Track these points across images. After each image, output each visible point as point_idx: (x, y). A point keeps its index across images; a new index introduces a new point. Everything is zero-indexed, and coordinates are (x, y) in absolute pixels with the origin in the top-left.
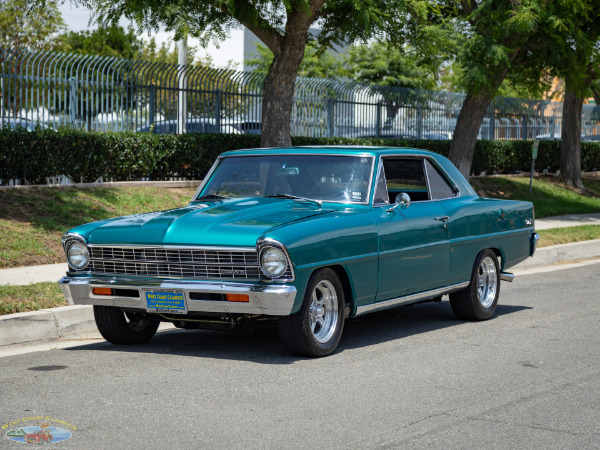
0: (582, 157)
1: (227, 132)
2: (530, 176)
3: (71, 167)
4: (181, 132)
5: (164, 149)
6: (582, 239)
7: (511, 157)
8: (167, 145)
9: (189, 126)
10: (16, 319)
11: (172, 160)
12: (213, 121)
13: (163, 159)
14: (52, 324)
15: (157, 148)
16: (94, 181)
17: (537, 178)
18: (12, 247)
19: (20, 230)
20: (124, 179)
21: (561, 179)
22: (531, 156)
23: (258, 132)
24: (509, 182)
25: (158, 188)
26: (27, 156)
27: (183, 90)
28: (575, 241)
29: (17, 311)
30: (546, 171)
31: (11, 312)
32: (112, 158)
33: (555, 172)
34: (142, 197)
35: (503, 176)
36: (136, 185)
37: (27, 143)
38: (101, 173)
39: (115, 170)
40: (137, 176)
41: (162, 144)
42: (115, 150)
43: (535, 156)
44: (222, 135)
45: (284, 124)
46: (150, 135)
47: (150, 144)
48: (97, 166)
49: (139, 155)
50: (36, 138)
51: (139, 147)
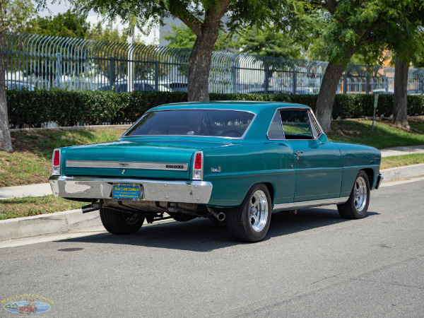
0: (408, 106)
1: (163, 91)
2: (372, 120)
3: (59, 116)
4: (131, 91)
5: (121, 103)
6: (411, 163)
7: (359, 106)
8: (124, 100)
9: (136, 86)
10: (41, 218)
11: (127, 110)
12: (152, 83)
13: (121, 109)
14: (64, 222)
15: (116, 102)
16: (73, 125)
17: (378, 121)
18: (25, 171)
19: (29, 159)
20: (94, 123)
21: (394, 122)
22: (373, 105)
23: (186, 90)
24: (358, 124)
25: (118, 129)
26: (30, 108)
27: (132, 61)
28: (406, 164)
30: (382, 116)
32: (87, 109)
33: (389, 116)
34: (108, 136)
35: (354, 120)
37: (29, 99)
39: (89, 117)
40: (103, 121)
41: (119, 99)
42: (89, 104)
43: (376, 105)
44: (160, 92)
45: (204, 85)
46: (112, 93)
47: (112, 99)
48: (76, 114)
49: (104, 107)
50: (36, 96)
51: (105, 102)
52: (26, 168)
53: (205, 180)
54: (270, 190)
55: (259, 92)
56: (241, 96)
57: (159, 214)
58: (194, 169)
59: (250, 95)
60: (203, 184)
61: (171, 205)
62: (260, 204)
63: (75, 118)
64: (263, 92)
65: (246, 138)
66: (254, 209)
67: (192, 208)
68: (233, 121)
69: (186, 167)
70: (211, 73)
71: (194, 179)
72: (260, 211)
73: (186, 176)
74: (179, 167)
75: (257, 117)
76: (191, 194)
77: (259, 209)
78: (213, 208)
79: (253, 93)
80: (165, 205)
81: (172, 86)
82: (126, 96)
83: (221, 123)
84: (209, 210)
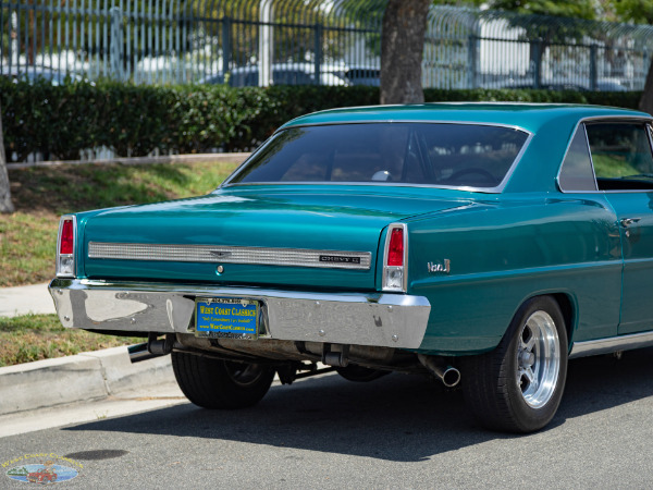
1: (331, 84)
3: (115, 135)
4: (266, 84)
5: (244, 108)
8: (249, 102)
9: (276, 75)
11: (255, 124)
12: (309, 68)
13: (243, 122)
14: (97, 376)
15: (235, 107)
16: (145, 154)
18: (34, 254)
19: (45, 227)
20: (188, 150)
23: (377, 82)
26: (53, 121)
27: (269, 24)
29: (46, 357)
31: (36, 358)
32: (173, 122)
34: (216, 178)
36: (205, 160)
37: (53, 102)
38: (156, 144)
39: (177, 138)
40: (206, 146)
41: (240, 101)
42: (177, 110)
44: (325, 88)
45: (413, 72)
46: (225, 89)
47: (225, 101)
48: (151, 132)
49: (209, 116)
50: (66, 94)
51: (210, 106)
52: (37, 246)
53: (411, 291)
54: (565, 311)
55: (523, 87)
56: (487, 95)
57: (308, 362)
58: (386, 266)
59: (506, 92)
60: (408, 301)
61: (333, 349)
62: (541, 344)
63: (148, 140)
64: (531, 87)
65: (508, 190)
66: (528, 356)
67: (382, 356)
68: (472, 144)
69: (366, 261)
70: (428, 48)
71: (385, 289)
72: (542, 359)
73: (368, 282)
74: (351, 260)
75: (535, 139)
76: (379, 323)
77: (540, 355)
78: (433, 356)
79: (511, 88)
80: (319, 350)
81: (350, 75)
82: (254, 94)
83: (448, 149)
84: (423, 361)
